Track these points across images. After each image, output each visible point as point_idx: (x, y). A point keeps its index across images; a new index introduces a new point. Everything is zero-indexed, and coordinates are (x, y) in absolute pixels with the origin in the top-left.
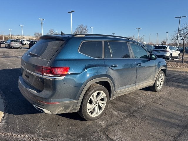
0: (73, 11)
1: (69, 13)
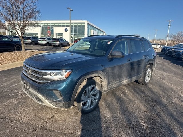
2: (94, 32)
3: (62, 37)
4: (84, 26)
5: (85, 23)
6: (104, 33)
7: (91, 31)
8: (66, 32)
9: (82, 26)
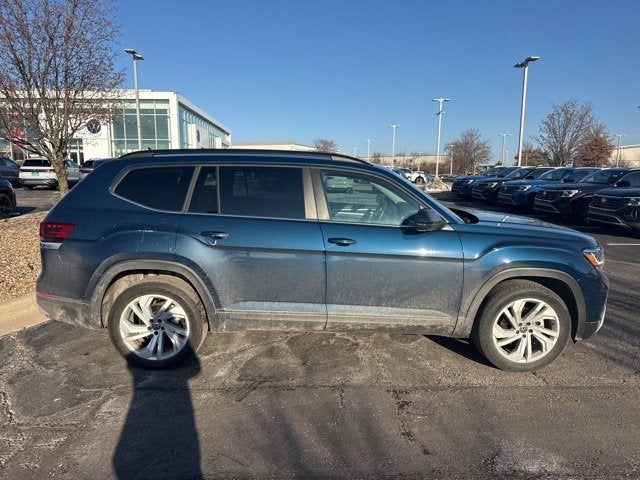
0: (530, 60)
1: (517, 66)
2: (198, 132)
3: (77, 151)
4: (165, 111)
5: (167, 101)
6: (228, 134)
7: (189, 129)
8: (94, 132)
9: (158, 111)
